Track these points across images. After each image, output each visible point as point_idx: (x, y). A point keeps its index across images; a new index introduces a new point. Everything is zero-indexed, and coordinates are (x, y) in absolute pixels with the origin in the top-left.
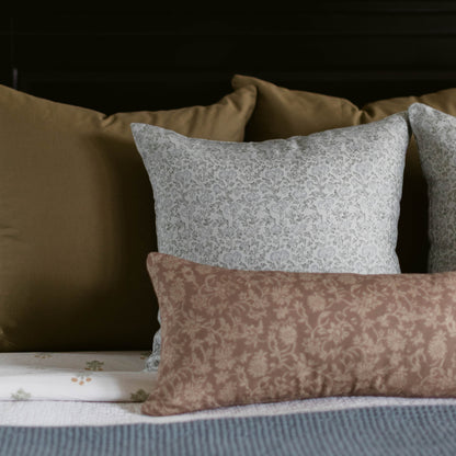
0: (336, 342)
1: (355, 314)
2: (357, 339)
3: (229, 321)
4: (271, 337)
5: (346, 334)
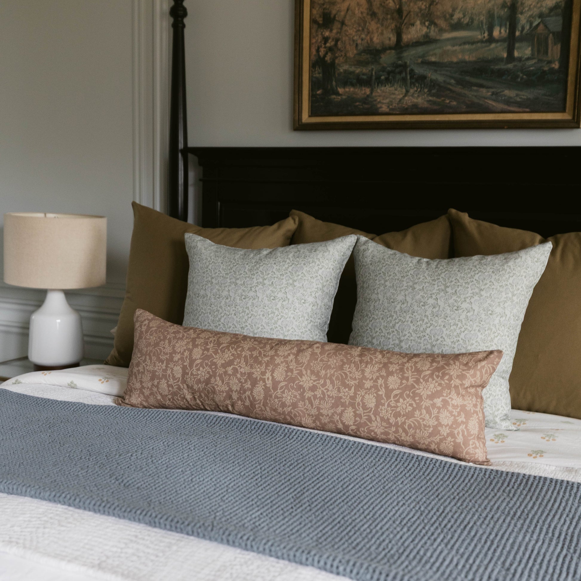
0: (202, 380)
2: (213, 380)
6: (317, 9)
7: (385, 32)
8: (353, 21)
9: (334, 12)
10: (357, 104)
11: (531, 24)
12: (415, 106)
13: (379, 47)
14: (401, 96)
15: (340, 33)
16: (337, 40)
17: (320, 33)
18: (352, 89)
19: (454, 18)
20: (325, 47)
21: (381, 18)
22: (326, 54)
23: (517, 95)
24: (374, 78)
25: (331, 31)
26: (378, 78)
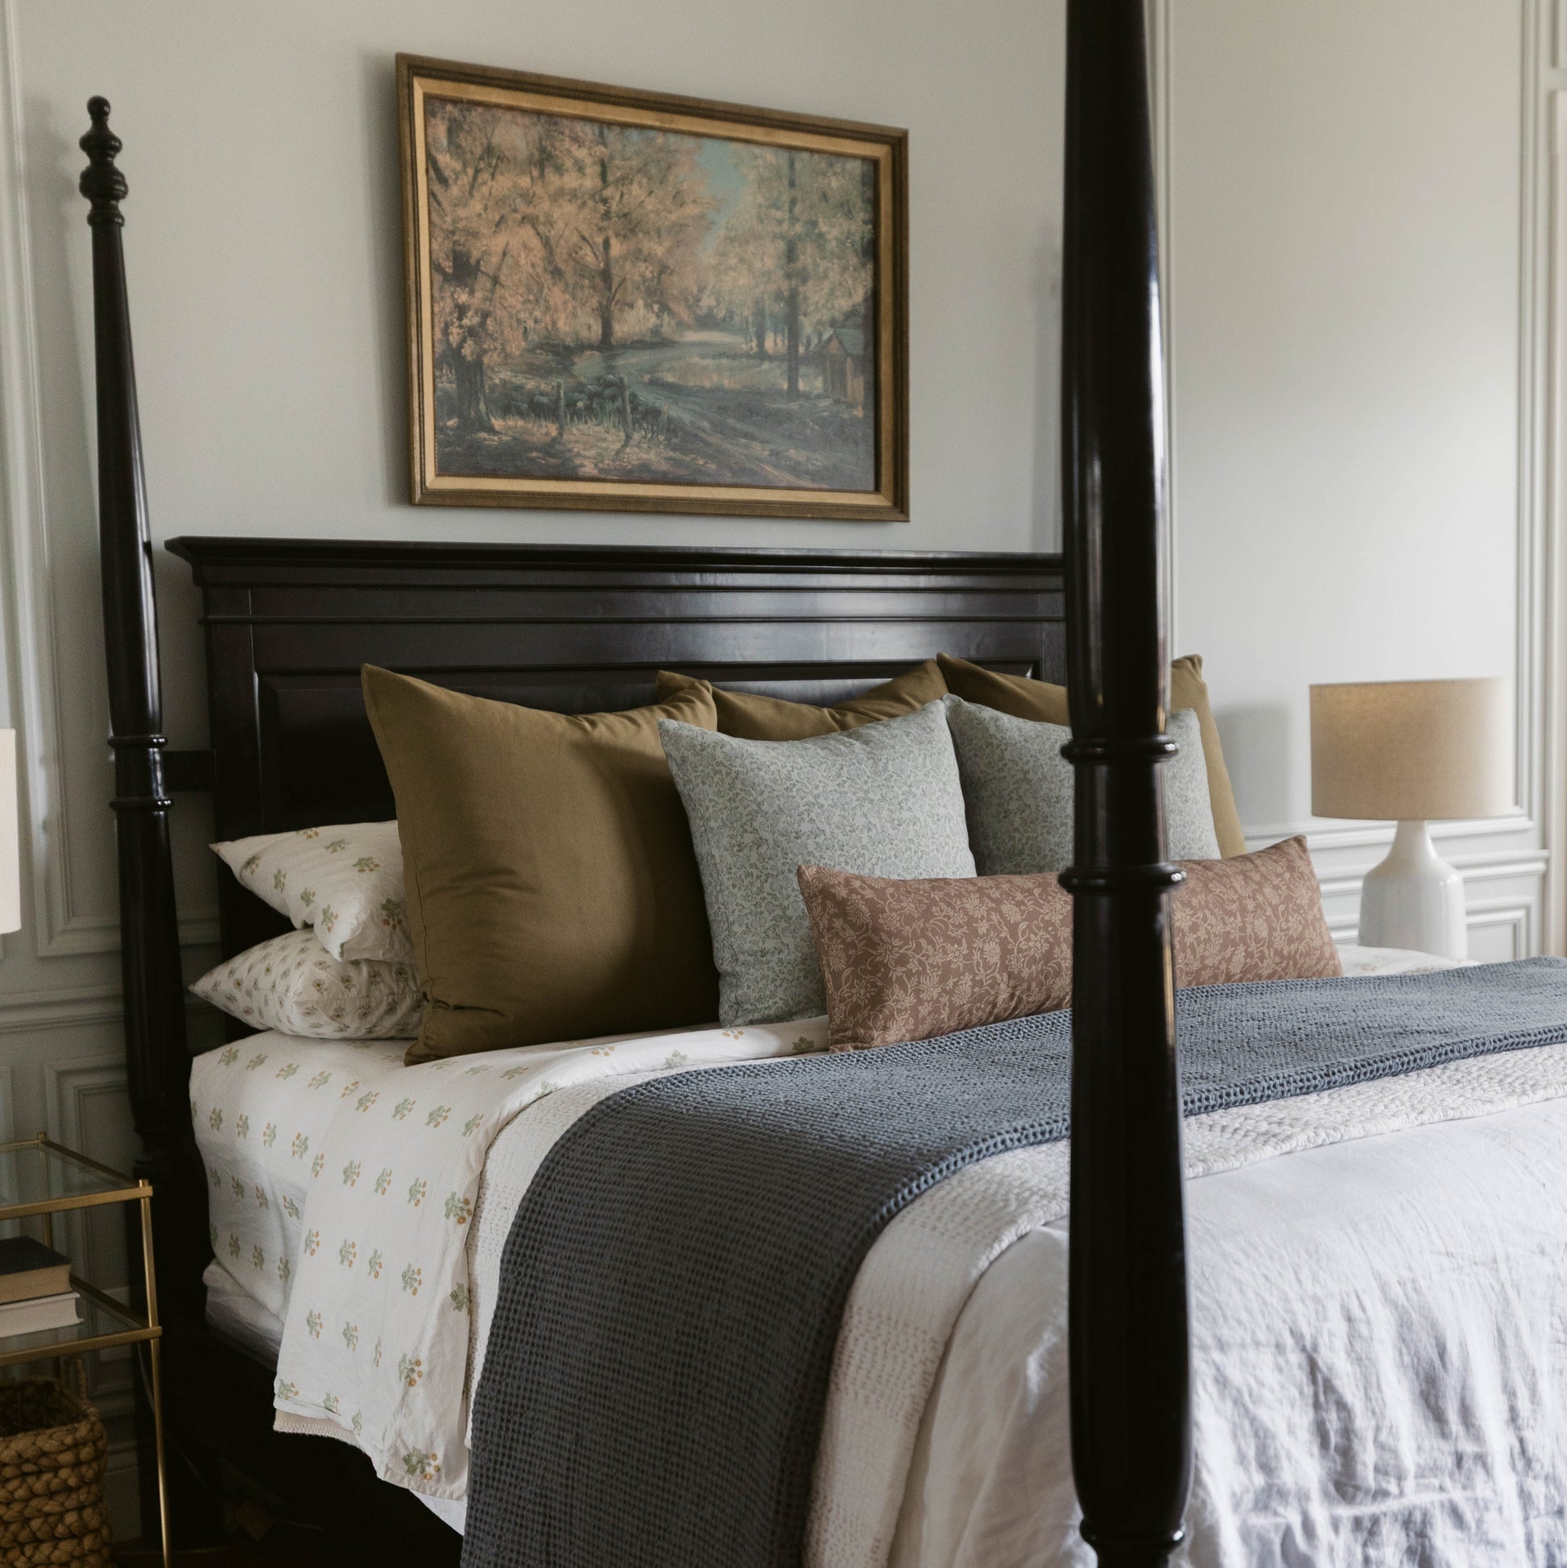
0: (1037, 956)
1: (1050, 923)
3: (930, 942)
4: (976, 957)
5: (1046, 946)
6: (440, 240)
7: (580, 312)
8: (516, 278)
9: (475, 254)
10: (534, 454)
11: (820, 335)
12: (645, 467)
13: (569, 342)
14: (618, 446)
15: (491, 300)
16: (485, 315)
17: (449, 294)
18: (520, 423)
19: (701, 304)
20: (461, 327)
21: (571, 282)
22: (464, 340)
23: (808, 459)
24: (563, 403)
25: (472, 292)
26: (571, 404)
